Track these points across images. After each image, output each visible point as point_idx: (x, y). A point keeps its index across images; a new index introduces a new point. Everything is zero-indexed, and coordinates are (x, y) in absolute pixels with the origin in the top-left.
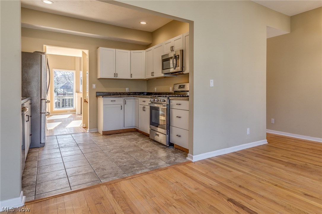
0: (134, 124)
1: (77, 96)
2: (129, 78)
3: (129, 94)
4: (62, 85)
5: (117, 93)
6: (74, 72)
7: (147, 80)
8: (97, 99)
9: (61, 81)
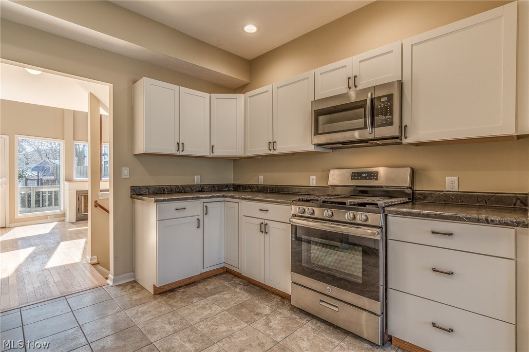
0: (223, 258)
1: (67, 188)
2: (207, 153)
3: (202, 189)
4: (34, 165)
5: (177, 187)
6: (62, 142)
7: (234, 160)
8: (133, 202)
9: (32, 159)
